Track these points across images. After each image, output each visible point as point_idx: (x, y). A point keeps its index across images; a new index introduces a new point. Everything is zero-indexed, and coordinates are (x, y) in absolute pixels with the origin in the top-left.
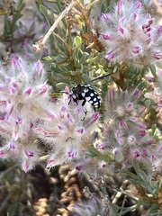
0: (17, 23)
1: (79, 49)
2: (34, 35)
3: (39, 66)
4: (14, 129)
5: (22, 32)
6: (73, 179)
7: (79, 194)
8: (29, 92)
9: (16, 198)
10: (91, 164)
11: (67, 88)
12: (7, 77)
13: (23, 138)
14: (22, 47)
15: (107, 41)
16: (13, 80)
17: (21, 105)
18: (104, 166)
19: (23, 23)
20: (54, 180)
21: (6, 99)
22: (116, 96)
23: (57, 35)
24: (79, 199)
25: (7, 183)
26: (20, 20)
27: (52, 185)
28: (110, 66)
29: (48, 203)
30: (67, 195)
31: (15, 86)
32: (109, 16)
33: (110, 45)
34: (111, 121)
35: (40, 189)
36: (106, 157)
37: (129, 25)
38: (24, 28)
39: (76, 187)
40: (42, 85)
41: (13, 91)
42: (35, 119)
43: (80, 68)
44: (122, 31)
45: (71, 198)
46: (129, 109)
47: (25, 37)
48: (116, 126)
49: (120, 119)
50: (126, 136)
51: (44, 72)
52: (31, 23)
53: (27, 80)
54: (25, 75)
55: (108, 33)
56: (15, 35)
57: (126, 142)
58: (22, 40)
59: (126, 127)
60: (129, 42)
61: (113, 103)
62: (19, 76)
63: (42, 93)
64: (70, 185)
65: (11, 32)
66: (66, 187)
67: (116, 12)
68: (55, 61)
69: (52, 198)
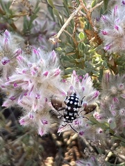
0: (34, 22)
1: (83, 42)
2: (46, 31)
3: (53, 55)
4: (34, 102)
5: (37, 29)
6: (73, 142)
7: (78, 154)
8: (46, 75)
9: (31, 156)
10: (91, 131)
11: (74, 72)
12: (29, 63)
13: (40, 110)
14: (37, 41)
15: (105, 36)
16: (34, 65)
17: (39, 85)
18: (101, 132)
19: (38, 22)
20: (59, 143)
21: (28, 80)
22: (110, 79)
23: (67, 32)
24: (78, 158)
25: (24, 145)
26: (36, 20)
27: (58, 147)
28: (106, 55)
29: (54, 160)
30: (69, 154)
31: (35, 69)
32: (107, 17)
33: (108, 39)
34: (107, 98)
35: (48, 150)
36: (102, 125)
37: (122, 24)
38: (38, 26)
39: (75, 149)
40: (56, 69)
41: (34, 74)
42: (50, 95)
43: (83, 57)
44: (117, 28)
45: (71, 157)
46: (120, 89)
47: (40, 33)
48: (110, 102)
49: (113, 96)
50: (118, 109)
51: (57, 59)
52: (44, 22)
53: (44, 65)
54: (43, 62)
55: (106, 30)
56: (32, 31)
57: (118, 113)
58: (37, 35)
59: (118, 103)
60: (122, 37)
61: (108, 84)
62: (39, 62)
63: (56, 75)
64: (71, 147)
65: (29, 29)
66: (68, 148)
67: (113, 14)
68: (64, 51)
69: (57, 157)
